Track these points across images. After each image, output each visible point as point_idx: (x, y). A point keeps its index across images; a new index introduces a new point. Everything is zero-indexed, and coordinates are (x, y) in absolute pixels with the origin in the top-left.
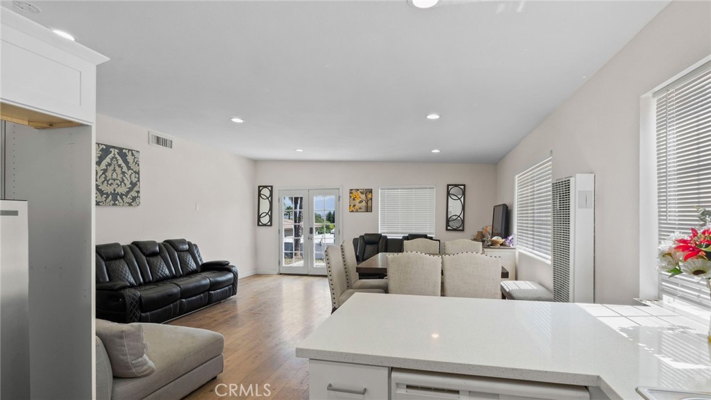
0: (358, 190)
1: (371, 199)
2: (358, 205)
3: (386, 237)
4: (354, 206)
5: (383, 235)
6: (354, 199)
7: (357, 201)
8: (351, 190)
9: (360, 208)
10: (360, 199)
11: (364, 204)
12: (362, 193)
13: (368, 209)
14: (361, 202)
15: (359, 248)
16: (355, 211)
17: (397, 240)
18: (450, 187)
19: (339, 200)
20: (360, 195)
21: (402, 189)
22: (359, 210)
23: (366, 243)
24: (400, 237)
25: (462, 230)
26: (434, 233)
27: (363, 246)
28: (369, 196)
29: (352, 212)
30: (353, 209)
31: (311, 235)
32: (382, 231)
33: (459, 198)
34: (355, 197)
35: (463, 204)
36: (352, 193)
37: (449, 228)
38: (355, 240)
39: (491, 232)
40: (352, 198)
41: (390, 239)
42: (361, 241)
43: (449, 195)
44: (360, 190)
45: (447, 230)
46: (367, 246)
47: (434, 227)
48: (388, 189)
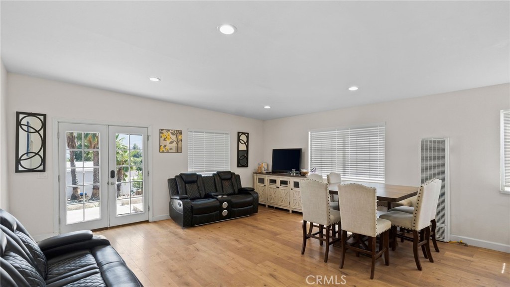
0: (169, 130)
1: (181, 141)
2: (169, 146)
3: (200, 176)
4: (165, 146)
5: (197, 173)
6: (164, 140)
7: (168, 142)
8: (162, 130)
9: (171, 149)
10: (171, 140)
11: (174, 144)
12: (173, 134)
13: (178, 150)
14: (172, 142)
15: (180, 188)
16: (165, 151)
17: (209, 177)
18: (240, 134)
19: (148, 140)
20: (171, 135)
21: (206, 133)
22: (170, 151)
23: (186, 183)
24: (210, 174)
25: (247, 166)
26: (229, 170)
27: (184, 186)
28: (180, 137)
29: (163, 152)
30: (164, 149)
31: (111, 180)
32: (190, 171)
33: (245, 143)
34: (165, 137)
35: (247, 147)
36: (163, 133)
37: (240, 165)
38: (170, 180)
39: (266, 167)
40: (163, 138)
41: (204, 177)
42: (179, 181)
43: (239, 140)
44: (171, 131)
45: (238, 166)
46: (186, 185)
47: (229, 165)
48: (195, 132)
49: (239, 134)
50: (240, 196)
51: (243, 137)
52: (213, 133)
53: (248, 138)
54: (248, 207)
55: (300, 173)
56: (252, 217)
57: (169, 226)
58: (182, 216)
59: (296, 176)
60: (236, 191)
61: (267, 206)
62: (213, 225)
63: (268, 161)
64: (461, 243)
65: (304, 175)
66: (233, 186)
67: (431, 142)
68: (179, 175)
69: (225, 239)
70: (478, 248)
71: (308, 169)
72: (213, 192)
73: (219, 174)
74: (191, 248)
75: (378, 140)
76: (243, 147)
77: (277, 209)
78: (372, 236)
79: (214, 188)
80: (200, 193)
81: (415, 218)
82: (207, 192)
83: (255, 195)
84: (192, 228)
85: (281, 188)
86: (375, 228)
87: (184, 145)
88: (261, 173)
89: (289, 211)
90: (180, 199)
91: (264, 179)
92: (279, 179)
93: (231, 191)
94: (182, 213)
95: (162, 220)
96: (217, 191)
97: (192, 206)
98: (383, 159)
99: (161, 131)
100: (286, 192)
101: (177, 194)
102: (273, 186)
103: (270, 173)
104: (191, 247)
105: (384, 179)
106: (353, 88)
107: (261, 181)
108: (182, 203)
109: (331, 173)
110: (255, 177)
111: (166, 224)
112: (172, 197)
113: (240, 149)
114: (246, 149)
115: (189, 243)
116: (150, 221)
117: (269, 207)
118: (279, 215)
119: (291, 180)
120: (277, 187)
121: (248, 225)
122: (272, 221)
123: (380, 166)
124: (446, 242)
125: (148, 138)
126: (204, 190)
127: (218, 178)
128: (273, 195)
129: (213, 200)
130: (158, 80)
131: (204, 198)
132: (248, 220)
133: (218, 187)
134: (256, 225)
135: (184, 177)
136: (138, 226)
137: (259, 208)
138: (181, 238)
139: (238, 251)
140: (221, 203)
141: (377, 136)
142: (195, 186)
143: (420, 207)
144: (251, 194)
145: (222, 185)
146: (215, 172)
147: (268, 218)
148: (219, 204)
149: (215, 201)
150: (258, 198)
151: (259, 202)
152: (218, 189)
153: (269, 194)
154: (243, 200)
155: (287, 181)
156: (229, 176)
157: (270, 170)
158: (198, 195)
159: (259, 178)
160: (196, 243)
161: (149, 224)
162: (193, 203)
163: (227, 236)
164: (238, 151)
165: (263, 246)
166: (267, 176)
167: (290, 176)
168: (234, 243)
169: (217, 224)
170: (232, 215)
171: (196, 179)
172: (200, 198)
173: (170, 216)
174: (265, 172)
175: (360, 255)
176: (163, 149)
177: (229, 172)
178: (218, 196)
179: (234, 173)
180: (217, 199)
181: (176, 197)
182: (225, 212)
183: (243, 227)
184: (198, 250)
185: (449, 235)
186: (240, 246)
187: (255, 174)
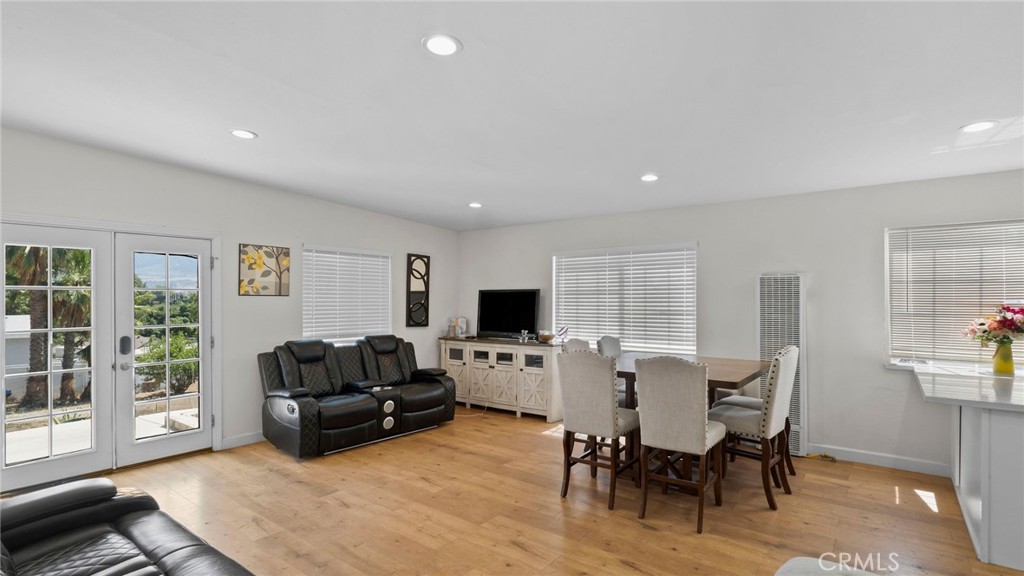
0: (260, 247)
1: (288, 269)
2: (260, 282)
3: (330, 346)
4: (251, 282)
5: (324, 341)
6: (250, 267)
7: (258, 272)
8: (245, 246)
9: (265, 288)
10: (265, 268)
11: (273, 278)
12: (269, 255)
13: (281, 291)
14: (266, 274)
15: (288, 374)
16: (251, 293)
17: (350, 347)
18: (413, 258)
19: (212, 267)
20: (265, 258)
21: (341, 254)
22: (262, 292)
23: (299, 361)
24: (352, 342)
25: (427, 325)
26: (390, 332)
27: (295, 368)
28: (284, 263)
29: (247, 294)
30: (249, 289)
31: (122, 359)
32: (307, 335)
33: (423, 277)
34: (253, 261)
35: (427, 284)
36: (246, 253)
37: (411, 323)
38: (262, 357)
39: (464, 326)
40: (247, 263)
41: (338, 348)
42: (285, 358)
43: (410, 271)
44: (265, 249)
45: (408, 325)
46: (302, 366)
47: (390, 322)
48: (317, 252)
49: (410, 259)
50: (416, 387)
51: (419, 265)
52: (357, 255)
53: (427, 265)
54: (435, 409)
55: (537, 339)
56: (444, 429)
57: (265, 458)
58: (298, 435)
59: (528, 344)
60: (408, 376)
61: (468, 406)
62: (366, 449)
63: (469, 314)
64: (825, 457)
65: (545, 341)
66: (400, 365)
67: (776, 280)
68: (283, 344)
69: (400, 478)
70: (852, 463)
71: (550, 329)
72: (360, 381)
73: (370, 341)
74: (330, 502)
75: (685, 274)
76: (417, 285)
77: (491, 410)
78: (700, 453)
79: (361, 372)
80: (332, 384)
81: (764, 417)
82: (346, 381)
83: (449, 384)
84: (320, 459)
85: (498, 367)
86: (704, 438)
87: (293, 279)
88: (455, 339)
89: (514, 413)
90: (292, 397)
91: (462, 350)
92: (493, 349)
93: (396, 377)
94: (299, 428)
95: (244, 446)
96: (366, 377)
97: (319, 412)
98: (693, 311)
99: (242, 249)
100: (509, 375)
101: (282, 386)
102: (481, 364)
103: (473, 338)
104: (329, 500)
105: (695, 348)
106: (650, 178)
107: (457, 354)
108: (296, 406)
109: (603, 338)
110: (443, 347)
111: (256, 454)
112: (270, 394)
113: (412, 289)
114: (423, 289)
115: (323, 491)
116: (214, 449)
117: (474, 406)
118: (496, 422)
119: (520, 351)
120: (491, 367)
121: (440, 446)
122: (488, 436)
123: (689, 324)
124: (802, 457)
125: (212, 263)
126: (340, 377)
127: (369, 349)
128: (481, 384)
129: (363, 396)
130: (251, 136)
131: (341, 393)
132: (434, 435)
133: (368, 370)
134: (456, 445)
135: (294, 348)
136: (189, 462)
137: (457, 409)
138: (300, 482)
139: (431, 500)
140: (381, 402)
141: (683, 268)
142: (319, 368)
143: (774, 397)
144: (440, 382)
145: (377, 363)
146: (362, 338)
147: (477, 430)
148: (376, 404)
149: (368, 398)
150: (454, 389)
151: (457, 399)
152: (370, 375)
153: (473, 381)
154: (424, 396)
155: (511, 355)
156: (391, 346)
157: (474, 331)
158: (327, 388)
159: (451, 350)
160: (337, 490)
161: (215, 455)
162: (320, 404)
163: (403, 472)
164: (409, 293)
165: (481, 486)
166: (468, 344)
167: (518, 344)
168: (421, 484)
169: (372, 447)
170: (403, 427)
171: (322, 353)
172: (332, 393)
173: (266, 434)
174: (463, 336)
175: (669, 491)
176: (247, 289)
177: (392, 338)
178: (372, 387)
179: (401, 340)
180: (372, 395)
181: (281, 394)
182: (388, 422)
183: (431, 451)
184: (346, 505)
185: (806, 443)
186: (434, 490)
187: (443, 341)
